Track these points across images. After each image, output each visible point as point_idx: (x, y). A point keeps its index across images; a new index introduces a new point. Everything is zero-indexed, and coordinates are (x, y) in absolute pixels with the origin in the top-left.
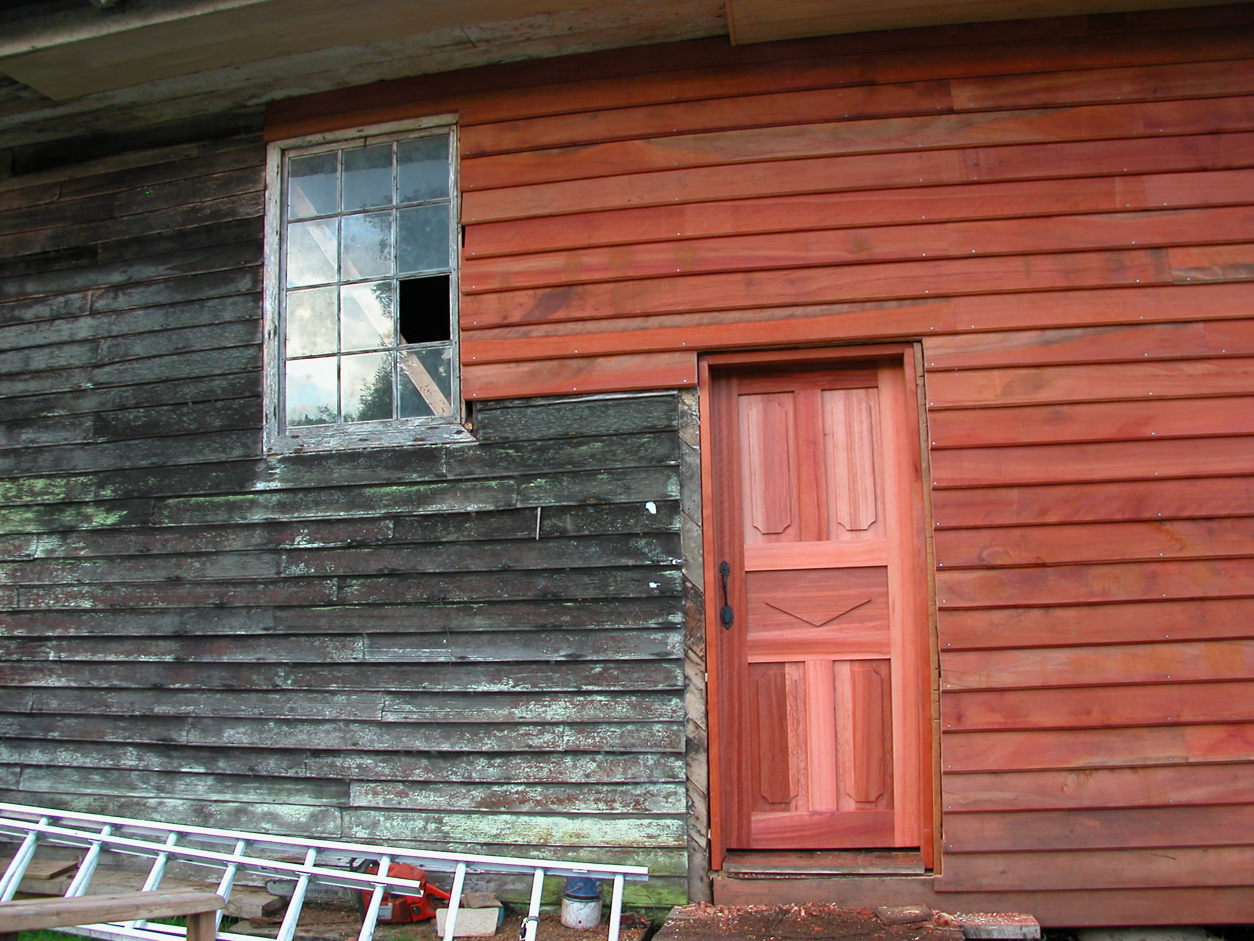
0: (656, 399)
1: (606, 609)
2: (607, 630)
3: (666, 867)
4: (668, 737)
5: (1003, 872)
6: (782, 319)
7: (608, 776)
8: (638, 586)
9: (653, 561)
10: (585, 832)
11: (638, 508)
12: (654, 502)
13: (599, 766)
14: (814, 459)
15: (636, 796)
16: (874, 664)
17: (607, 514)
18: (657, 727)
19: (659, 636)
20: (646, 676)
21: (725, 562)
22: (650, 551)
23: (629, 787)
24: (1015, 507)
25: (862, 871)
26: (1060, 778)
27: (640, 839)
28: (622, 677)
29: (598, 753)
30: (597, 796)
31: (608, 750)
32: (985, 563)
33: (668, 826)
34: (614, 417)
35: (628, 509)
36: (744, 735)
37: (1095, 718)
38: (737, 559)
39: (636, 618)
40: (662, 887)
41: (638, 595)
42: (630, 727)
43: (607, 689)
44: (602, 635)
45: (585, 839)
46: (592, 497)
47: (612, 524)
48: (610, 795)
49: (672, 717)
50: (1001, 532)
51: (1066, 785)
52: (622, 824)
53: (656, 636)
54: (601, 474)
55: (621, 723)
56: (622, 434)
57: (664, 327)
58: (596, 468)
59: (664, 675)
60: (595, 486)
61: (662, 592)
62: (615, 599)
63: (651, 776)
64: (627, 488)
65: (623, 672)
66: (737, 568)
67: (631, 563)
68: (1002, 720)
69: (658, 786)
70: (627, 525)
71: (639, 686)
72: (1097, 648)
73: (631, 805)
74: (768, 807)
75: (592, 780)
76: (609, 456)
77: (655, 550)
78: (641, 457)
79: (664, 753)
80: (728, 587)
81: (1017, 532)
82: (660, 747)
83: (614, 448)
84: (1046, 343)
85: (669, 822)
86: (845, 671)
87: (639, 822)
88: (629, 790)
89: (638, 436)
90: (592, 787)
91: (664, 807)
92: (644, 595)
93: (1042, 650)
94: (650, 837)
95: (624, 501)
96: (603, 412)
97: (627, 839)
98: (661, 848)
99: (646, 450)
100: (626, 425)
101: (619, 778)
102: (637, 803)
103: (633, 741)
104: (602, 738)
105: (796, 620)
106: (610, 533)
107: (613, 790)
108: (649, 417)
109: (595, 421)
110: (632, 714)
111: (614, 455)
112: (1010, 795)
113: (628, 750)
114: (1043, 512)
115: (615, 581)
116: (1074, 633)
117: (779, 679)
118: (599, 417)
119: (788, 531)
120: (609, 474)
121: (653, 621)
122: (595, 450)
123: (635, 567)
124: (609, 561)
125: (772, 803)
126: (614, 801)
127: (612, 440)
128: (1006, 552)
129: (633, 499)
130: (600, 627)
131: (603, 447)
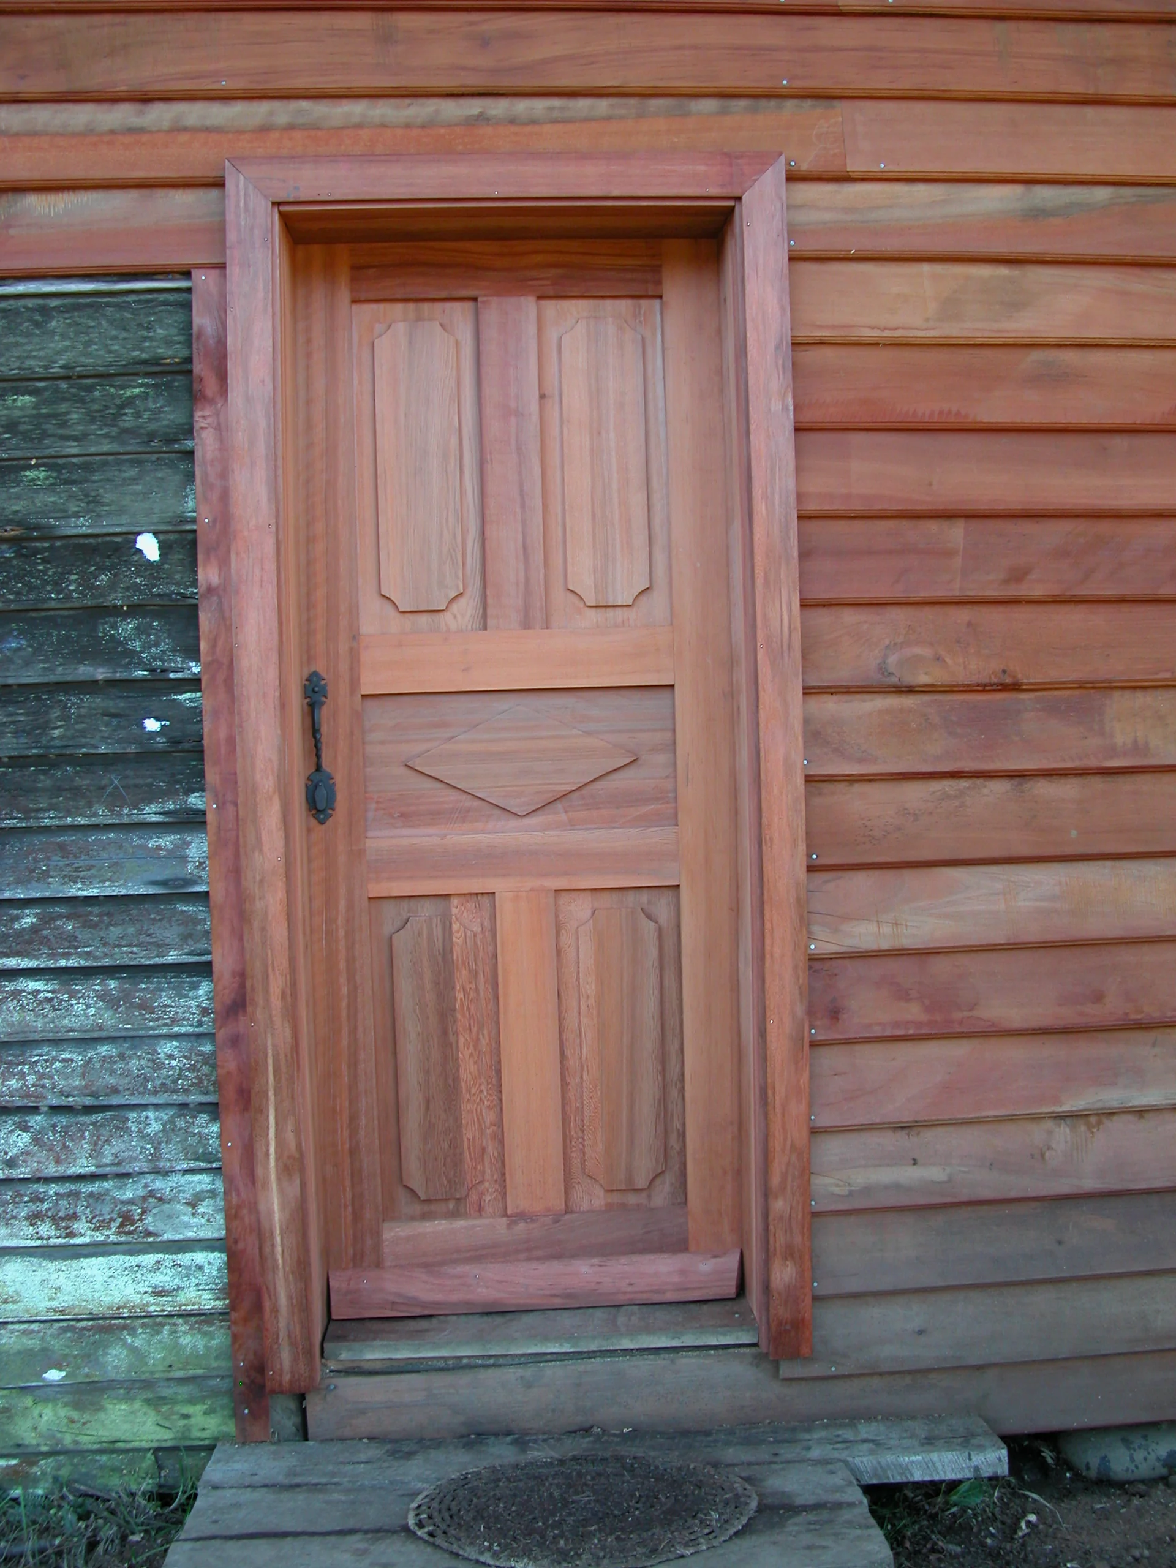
0: (162, 297)
1: (44, 782)
2: (47, 829)
3: (198, 1356)
4: (192, 1069)
5: (921, 1332)
6: (457, 125)
7: (58, 1161)
8: (119, 727)
9: (152, 670)
10: (11, 1291)
11: (117, 549)
12: (156, 534)
13: (36, 1141)
14: (519, 449)
15: (123, 1203)
16: (644, 897)
17: (44, 561)
18: (167, 1048)
19: (167, 841)
20: (139, 933)
21: (315, 674)
22: (146, 647)
23: (107, 1185)
24: (958, 562)
25: (627, 1344)
26: (1037, 1133)
27: (137, 1299)
28: (83, 935)
29: (35, 1110)
30: (33, 1207)
31: (54, 1102)
32: (894, 680)
33: (200, 1268)
34: (64, 337)
35: (95, 549)
36: (362, 1056)
37: (1113, 1007)
38: (343, 667)
39: (115, 800)
40: (192, 1401)
41: (117, 749)
42: (104, 1049)
43: (51, 964)
44: (37, 840)
45: (10, 1306)
46: (9, 522)
47: (56, 584)
48: (64, 1203)
49: (200, 1024)
50: (928, 613)
51: (1049, 1148)
52: (94, 1267)
53: (161, 842)
54: (30, 467)
55: (86, 1041)
56: (81, 377)
57: (185, 129)
58: (19, 454)
59: (181, 929)
60: (18, 497)
61: (174, 742)
62: (65, 758)
63: (156, 1157)
64: (93, 502)
65: (87, 924)
66: (343, 688)
67: (101, 674)
68: (923, 1017)
69: (173, 1180)
70: (93, 587)
71: (123, 956)
72: (1118, 863)
73: (114, 1225)
74: (417, 1208)
75: (22, 1172)
76: (50, 428)
77: (157, 645)
78: (126, 431)
79: (185, 1106)
80: (324, 729)
81: (963, 615)
82: (176, 1091)
83: (63, 407)
84: (1036, 214)
85: (200, 1257)
86: (579, 910)
87: (132, 1260)
88: (107, 1192)
89: (118, 381)
90: (22, 1188)
91: (188, 1226)
92: (132, 749)
93: (1007, 868)
94: (159, 1292)
95: (83, 530)
96: (37, 324)
97: (107, 1300)
98: (185, 1315)
99: (138, 415)
100: (87, 355)
101: (83, 1165)
102: (127, 1218)
103: (112, 1081)
104: (41, 1076)
105: (477, 803)
106: (53, 604)
107: (71, 1194)
108: (145, 339)
109: (17, 344)
110: (109, 1019)
111: (64, 424)
112: (935, 1173)
113: (103, 1101)
114: (1018, 575)
115: (66, 718)
116: (1074, 833)
117: (438, 932)
118: (28, 335)
119: (455, 607)
120: (50, 467)
121: (154, 808)
122: (17, 413)
123: (111, 683)
124: (51, 670)
125: (428, 1201)
126: (74, 1217)
127: (57, 390)
128: (938, 659)
129: (106, 526)
130: (32, 823)
131: (36, 406)
